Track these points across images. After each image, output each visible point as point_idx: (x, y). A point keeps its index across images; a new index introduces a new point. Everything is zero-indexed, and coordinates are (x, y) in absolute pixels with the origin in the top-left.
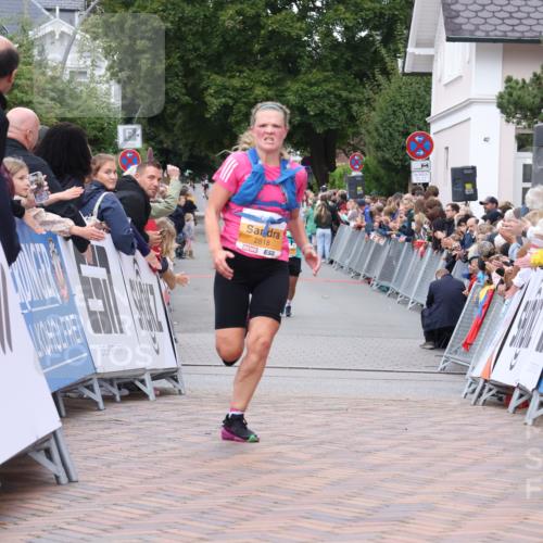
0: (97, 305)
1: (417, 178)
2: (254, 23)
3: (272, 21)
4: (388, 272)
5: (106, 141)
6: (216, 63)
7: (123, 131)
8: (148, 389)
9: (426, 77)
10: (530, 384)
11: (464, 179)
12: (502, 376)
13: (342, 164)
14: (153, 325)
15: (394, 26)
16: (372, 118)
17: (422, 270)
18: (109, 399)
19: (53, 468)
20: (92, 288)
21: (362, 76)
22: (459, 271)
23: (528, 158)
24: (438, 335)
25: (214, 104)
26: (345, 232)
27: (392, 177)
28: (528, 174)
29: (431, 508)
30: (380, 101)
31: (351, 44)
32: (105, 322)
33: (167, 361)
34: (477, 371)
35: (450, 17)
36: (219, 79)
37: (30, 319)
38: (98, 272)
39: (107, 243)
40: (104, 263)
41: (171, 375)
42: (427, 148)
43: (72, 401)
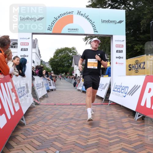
0: (50, 84)
1: (73, 75)
2: (61, 64)
3: (62, 64)
4: (71, 82)
5: (51, 72)
6: (58, 67)
7: (52, 72)
8: (54, 90)
9: (73, 68)
10: (81, 89)
11: (76, 75)
12: (79, 89)
13: (68, 74)
14: (54, 85)
15: (71, 64)
16: (70, 70)
17: (73, 81)
18: (51, 91)
19: (46, 96)
20: (49, 83)
21: (69, 68)
22: (76, 81)
23: (81, 73)
24: (75, 86)
25: (58, 70)
26: (68, 79)
27: (71, 75)
28: (81, 74)
29: (74, 98)
30: (70, 69)
31: (68, 65)
32: (50, 85)
33: (55, 88)
34: (77, 88)
35: (75, 63)
36: (58, 68)
37: (45, 85)
38: (50, 82)
39: (50, 79)
40: (50, 81)
41: (55, 89)
42: (74, 72)
43: (48, 91)
